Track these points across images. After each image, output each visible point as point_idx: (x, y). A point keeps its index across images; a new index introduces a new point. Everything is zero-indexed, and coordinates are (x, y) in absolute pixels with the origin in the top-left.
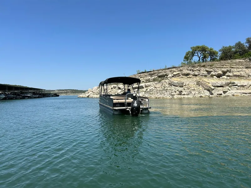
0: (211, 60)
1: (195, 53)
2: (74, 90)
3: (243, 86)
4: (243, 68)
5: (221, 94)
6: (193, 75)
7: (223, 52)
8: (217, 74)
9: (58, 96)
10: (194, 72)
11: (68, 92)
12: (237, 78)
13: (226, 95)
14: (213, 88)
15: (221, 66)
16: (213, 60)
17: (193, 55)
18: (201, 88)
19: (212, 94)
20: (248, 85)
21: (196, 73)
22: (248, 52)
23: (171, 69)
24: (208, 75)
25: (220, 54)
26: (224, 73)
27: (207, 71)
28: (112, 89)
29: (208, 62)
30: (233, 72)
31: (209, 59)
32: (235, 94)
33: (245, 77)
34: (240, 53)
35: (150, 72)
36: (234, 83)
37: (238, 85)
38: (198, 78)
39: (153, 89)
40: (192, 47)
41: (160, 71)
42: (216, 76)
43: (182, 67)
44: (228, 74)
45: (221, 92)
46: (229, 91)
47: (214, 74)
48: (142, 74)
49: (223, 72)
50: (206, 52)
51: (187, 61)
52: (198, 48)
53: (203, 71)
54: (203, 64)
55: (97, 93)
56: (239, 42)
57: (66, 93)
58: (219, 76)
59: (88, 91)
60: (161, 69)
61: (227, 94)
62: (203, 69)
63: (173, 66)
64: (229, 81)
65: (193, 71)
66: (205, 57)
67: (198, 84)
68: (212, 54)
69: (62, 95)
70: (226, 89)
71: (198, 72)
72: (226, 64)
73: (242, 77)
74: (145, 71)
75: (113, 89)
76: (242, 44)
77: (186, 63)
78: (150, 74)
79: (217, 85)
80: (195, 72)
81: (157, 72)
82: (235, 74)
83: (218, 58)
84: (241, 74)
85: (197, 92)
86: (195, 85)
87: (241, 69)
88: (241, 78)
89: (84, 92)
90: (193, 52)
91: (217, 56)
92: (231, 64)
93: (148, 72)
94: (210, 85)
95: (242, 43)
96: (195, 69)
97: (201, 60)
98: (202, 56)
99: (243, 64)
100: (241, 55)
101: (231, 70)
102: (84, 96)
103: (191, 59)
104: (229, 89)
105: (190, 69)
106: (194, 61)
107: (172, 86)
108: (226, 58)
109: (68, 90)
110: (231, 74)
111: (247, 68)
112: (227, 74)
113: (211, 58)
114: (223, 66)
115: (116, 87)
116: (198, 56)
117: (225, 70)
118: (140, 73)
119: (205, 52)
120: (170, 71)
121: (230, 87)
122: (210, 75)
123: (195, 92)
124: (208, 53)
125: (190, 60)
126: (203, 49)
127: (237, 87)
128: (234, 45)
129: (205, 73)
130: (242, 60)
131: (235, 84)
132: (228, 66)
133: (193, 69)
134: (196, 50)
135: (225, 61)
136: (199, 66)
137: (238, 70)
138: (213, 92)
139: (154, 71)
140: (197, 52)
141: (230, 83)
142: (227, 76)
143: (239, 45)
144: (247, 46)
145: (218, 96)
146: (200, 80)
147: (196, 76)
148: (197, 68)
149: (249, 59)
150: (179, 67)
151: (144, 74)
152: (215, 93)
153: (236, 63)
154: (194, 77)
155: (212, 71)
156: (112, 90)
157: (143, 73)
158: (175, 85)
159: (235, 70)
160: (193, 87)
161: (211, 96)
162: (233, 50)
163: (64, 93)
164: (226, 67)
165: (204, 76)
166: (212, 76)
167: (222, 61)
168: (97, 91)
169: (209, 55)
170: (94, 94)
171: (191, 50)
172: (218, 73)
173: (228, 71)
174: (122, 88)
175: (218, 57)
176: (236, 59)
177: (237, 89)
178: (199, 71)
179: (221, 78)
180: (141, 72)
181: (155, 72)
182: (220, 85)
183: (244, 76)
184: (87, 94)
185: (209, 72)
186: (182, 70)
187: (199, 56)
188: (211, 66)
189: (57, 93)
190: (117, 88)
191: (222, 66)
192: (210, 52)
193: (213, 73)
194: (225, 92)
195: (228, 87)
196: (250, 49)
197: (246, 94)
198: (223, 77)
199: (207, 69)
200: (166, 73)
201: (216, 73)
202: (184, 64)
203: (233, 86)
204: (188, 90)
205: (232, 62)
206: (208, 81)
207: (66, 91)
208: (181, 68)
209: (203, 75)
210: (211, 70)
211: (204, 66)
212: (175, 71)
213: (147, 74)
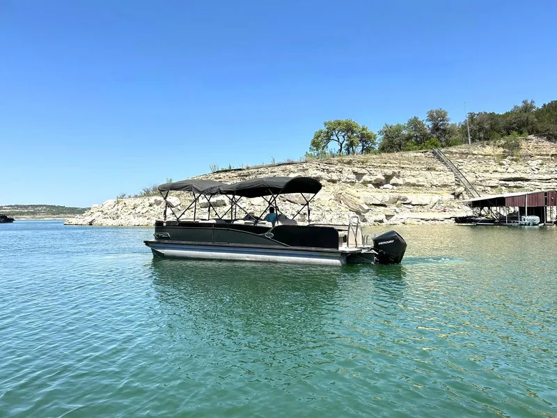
0: (362, 151)
1: (332, 135)
2: (54, 206)
3: (421, 205)
4: (421, 169)
5: (381, 221)
6: (329, 181)
7: (387, 136)
8: (375, 180)
9: (11, 220)
10: (330, 175)
11: (40, 212)
12: (412, 189)
13: (392, 223)
14: (366, 207)
15: (382, 165)
16: (367, 150)
17: (329, 140)
18: (343, 207)
19: (365, 220)
20: (432, 205)
21: (335, 177)
22: (430, 138)
23: (284, 167)
24: (357, 181)
25: (379, 139)
26: (388, 178)
27: (355, 173)
28: (151, 205)
29: (357, 154)
30: (403, 176)
31: (359, 149)
32: (408, 221)
33: (426, 187)
34: (416, 140)
35: (240, 170)
36: (405, 199)
37: (413, 203)
38: (337, 186)
39: (247, 207)
40: (327, 121)
41: (262, 170)
42: (373, 184)
43: (306, 162)
44: (394, 180)
45: (382, 217)
46: (396, 216)
47: (369, 180)
48: (222, 175)
49: (385, 176)
50: (355, 135)
51: (317, 150)
52: (339, 124)
53: (348, 173)
54: (347, 159)
55: (114, 216)
56: (415, 117)
57: (33, 213)
58: (378, 184)
59: (90, 209)
60: (264, 165)
61: (392, 220)
62: (347, 168)
63: (288, 160)
64: (396, 195)
65: (328, 172)
66: (351, 144)
67: (339, 199)
68: (365, 138)
69: (20, 220)
70: (390, 210)
71: (338, 174)
72: (392, 161)
73: (420, 188)
74: (230, 167)
75: (155, 206)
76: (420, 122)
77: (316, 154)
78: (239, 175)
79: (374, 203)
80: (333, 174)
81: (254, 170)
82: (407, 180)
83: (377, 147)
84: (418, 181)
85: (335, 217)
86: (332, 201)
87: (417, 172)
88: (419, 190)
89: (81, 212)
90: (328, 132)
91: (374, 144)
92: (400, 160)
93: (235, 170)
94: (361, 201)
95: (420, 119)
96: (331, 168)
97: (343, 150)
98: (345, 142)
99: (422, 162)
100: (418, 143)
101: (399, 172)
102: (80, 222)
103: (324, 146)
104: (397, 211)
105: (324, 168)
106: (331, 153)
107: (287, 202)
108: (392, 147)
109: (37, 206)
110: (400, 181)
111: (429, 169)
112: (392, 181)
113: (363, 146)
114: (386, 163)
115: (161, 202)
116: (339, 141)
117: (389, 172)
118: (218, 172)
119: (353, 133)
120: (283, 171)
121: (397, 207)
122: (360, 182)
123: (331, 215)
124: (358, 137)
125: (323, 149)
126: (349, 129)
127: (410, 206)
128: (407, 122)
129: (353, 176)
130: (421, 154)
131: (408, 202)
132: (394, 165)
133: (328, 168)
134: (334, 129)
135: (389, 154)
136: (339, 162)
137: (413, 173)
138: (367, 215)
139: (248, 168)
140: (337, 132)
141: (398, 199)
142: (393, 185)
143: (415, 123)
144: (428, 126)
145: (376, 223)
146: (341, 192)
147: (334, 182)
148: (337, 167)
149: (433, 153)
150: (301, 163)
151: (227, 174)
152: (371, 217)
153: (408, 159)
154: (331, 183)
155: (365, 174)
156: (152, 208)
157: (226, 171)
158: (292, 200)
159: (408, 173)
160: (329, 206)
161: (362, 224)
162: (405, 132)
163: (28, 213)
164: (391, 165)
165: (350, 182)
166: (365, 183)
167: (384, 155)
168: (114, 209)
169: (360, 141)
170: (106, 216)
171: (324, 129)
172: (377, 177)
173: (394, 174)
174: (174, 205)
175: (377, 145)
176: (410, 150)
177: (412, 211)
178: (341, 172)
179: (381, 187)
180: (220, 170)
181: (251, 170)
182: (379, 203)
183: (423, 186)
184: (87, 218)
185: (359, 176)
186: (307, 170)
187: (341, 141)
188: (363, 163)
189: (9, 214)
190: (163, 204)
191: (384, 165)
192: (362, 134)
193: (366, 178)
194: (388, 217)
195: (393, 207)
196: (433, 133)
197: (427, 220)
198: (385, 186)
199: (356, 169)
200: (275, 174)
201: (373, 178)
202: (311, 156)
203: (404, 204)
204: (318, 213)
205: (402, 156)
206: (357, 195)
207: (34, 210)
208: (304, 165)
209: (348, 181)
210: (363, 171)
211: (349, 163)
212: (292, 170)
213: (233, 175)
